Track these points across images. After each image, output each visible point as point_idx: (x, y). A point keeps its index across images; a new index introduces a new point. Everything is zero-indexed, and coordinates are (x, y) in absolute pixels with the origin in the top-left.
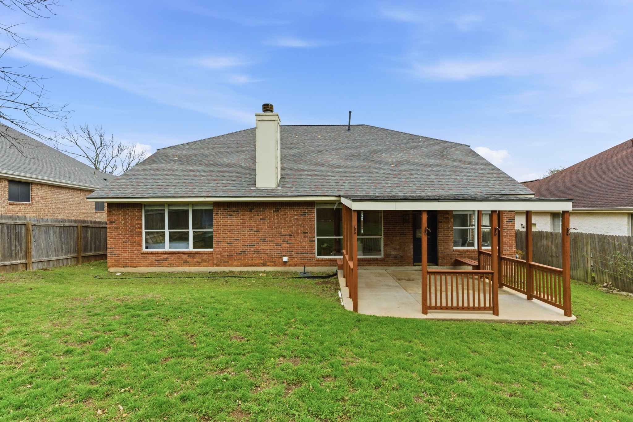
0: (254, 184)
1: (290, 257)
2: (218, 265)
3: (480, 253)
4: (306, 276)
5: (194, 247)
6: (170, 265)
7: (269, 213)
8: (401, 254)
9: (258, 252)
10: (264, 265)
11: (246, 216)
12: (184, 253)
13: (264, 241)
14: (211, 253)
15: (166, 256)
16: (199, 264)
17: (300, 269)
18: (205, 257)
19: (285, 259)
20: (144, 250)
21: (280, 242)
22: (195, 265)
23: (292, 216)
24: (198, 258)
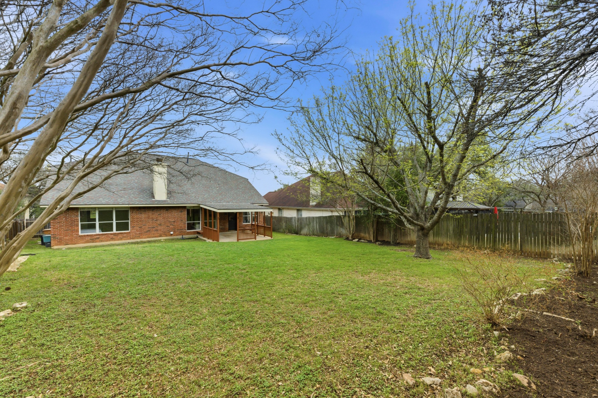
0: (153, 197)
1: (174, 232)
2: (133, 239)
3: (252, 224)
4: (183, 239)
5: (117, 230)
6: (102, 241)
7: (164, 212)
8: (223, 227)
9: (157, 230)
10: (160, 236)
11: (150, 213)
12: (111, 234)
13: (160, 225)
14: (129, 233)
15: (98, 236)
16: (121, 239)
17: (181, 237)
18: (125, 235)
19: (172, 233)
20: (80, 234)
21: (169, 225)
22: (118, 240)
23: (175, 214)
24: (120, 236)
